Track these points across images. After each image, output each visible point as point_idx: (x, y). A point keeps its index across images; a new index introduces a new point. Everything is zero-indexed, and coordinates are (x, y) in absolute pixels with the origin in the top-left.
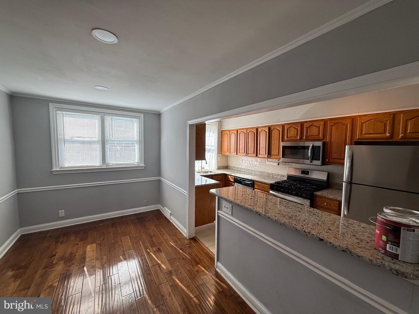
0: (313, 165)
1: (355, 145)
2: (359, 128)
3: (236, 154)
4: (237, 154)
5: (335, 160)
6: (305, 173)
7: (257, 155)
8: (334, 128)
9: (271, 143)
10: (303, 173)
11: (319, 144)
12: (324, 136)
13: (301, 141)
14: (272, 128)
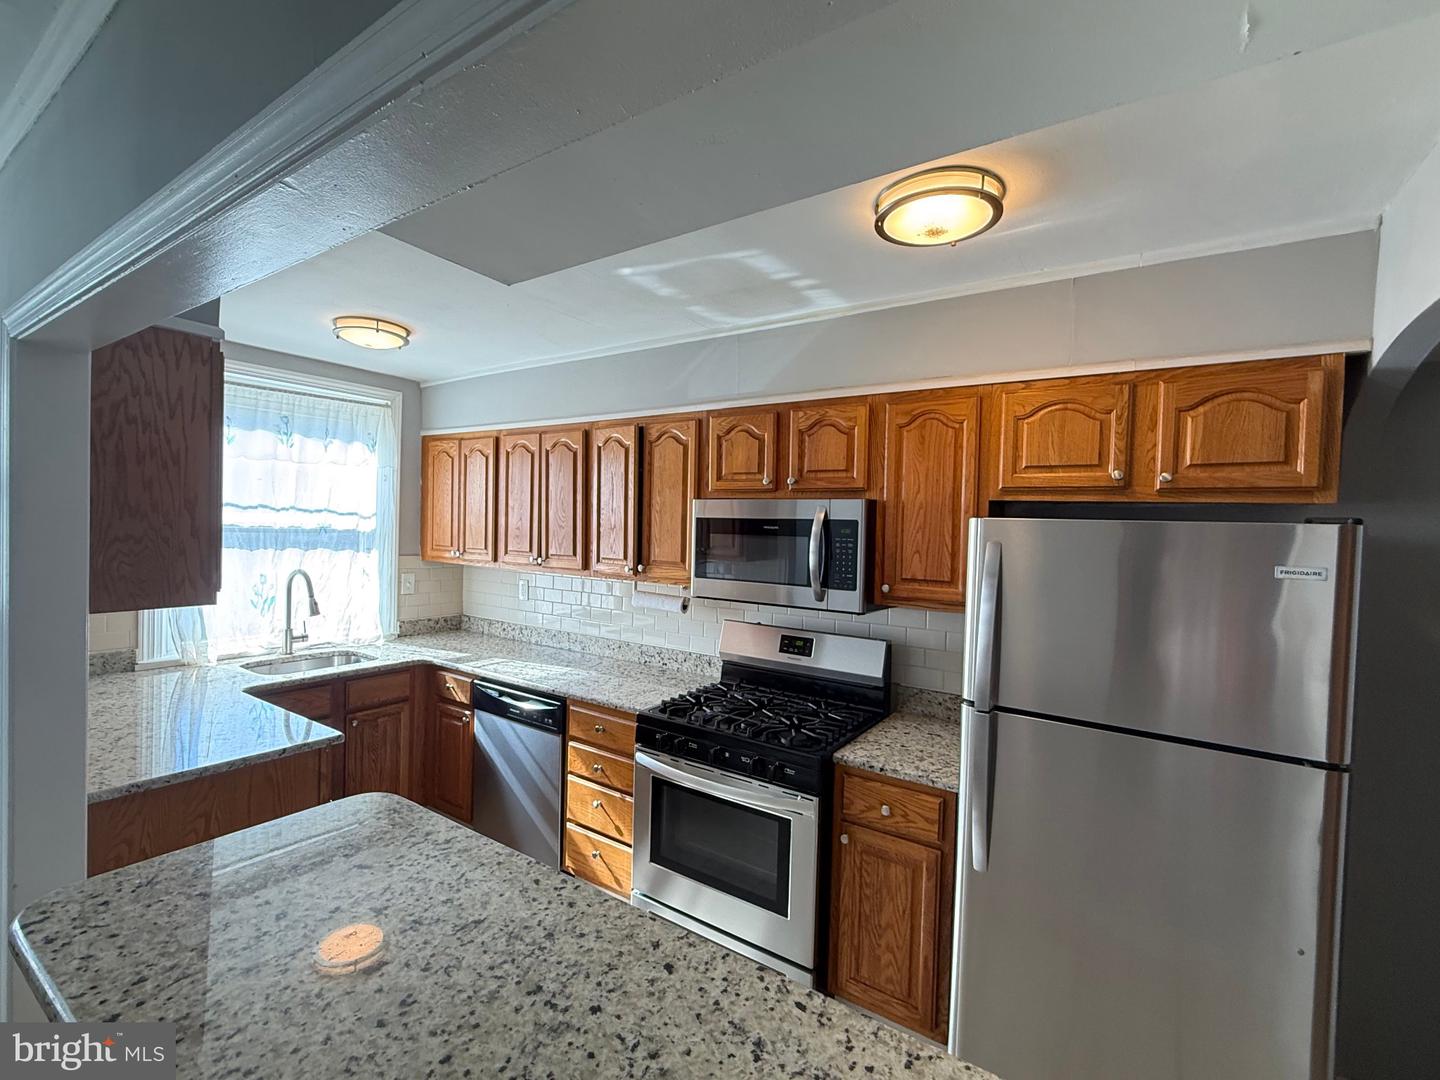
0: (827, 610)
1: (992, 514)
2: (1005, 443)
3: (490, 557)
4: (495, 559)
5: (916, 586)
6: (795, 647)
7: (586, 565)
8: (909, 439)
9: (650, 505)
10: (788, 646)
11: (851, 510)
12: (870, 474)
13: (777, 494)
14: (653, 433)
